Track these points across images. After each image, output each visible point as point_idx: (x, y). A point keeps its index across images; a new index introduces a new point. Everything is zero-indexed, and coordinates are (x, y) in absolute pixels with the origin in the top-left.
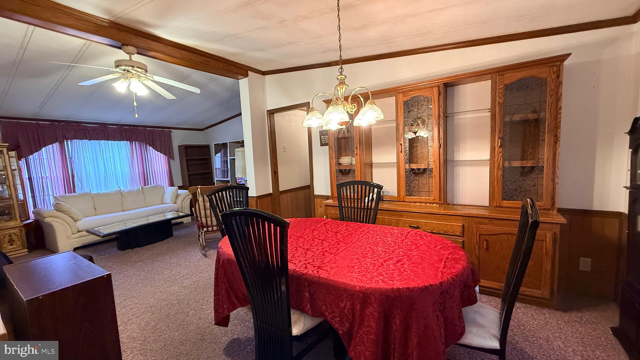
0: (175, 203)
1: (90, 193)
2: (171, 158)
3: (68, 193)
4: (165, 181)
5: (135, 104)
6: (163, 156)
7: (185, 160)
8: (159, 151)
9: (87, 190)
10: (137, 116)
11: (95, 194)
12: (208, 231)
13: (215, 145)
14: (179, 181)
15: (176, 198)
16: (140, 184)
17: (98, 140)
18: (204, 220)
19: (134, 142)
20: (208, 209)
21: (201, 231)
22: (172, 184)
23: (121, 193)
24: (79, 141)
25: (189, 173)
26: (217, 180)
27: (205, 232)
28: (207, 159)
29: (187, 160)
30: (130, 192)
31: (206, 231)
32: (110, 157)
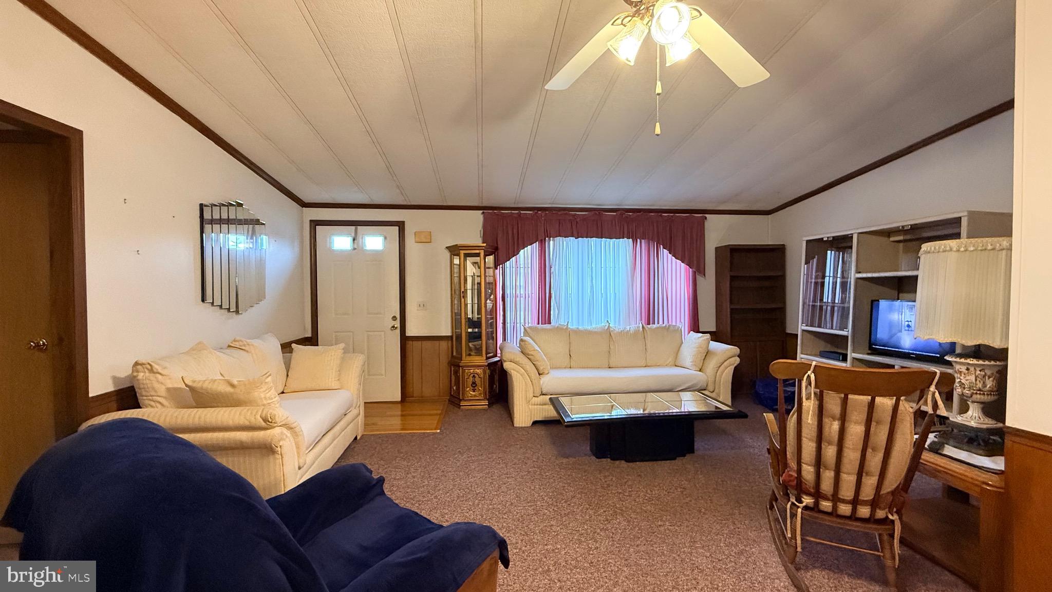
0: (700, 371)
1: (567, 328)
2: (700, 272)
3: (542, 324)
4: (682, 320)
5: (659, 90)
6: (686, 269)
7: (729, 278)
8: (680, 258)
9: (562, 322)
10: (658, 130)
11: (573, 331)
12: (815, 508)
13: (808, 242)
14: (709, 321)
15: (704, 359)
16: (641, 320)
17: (587, 238)
18: (808, 472)
19: (639, 240)
20: (830, 443)
21: (793, 500)
22: (695, 327)
23: (608, 333)
24: (563, 239)
25: (733, 307)
26: (803, 331)
27: (806, 508)
28: (777, 277)
29: (733, 278)
30: (623, 334)
31: (812, 505)
32: (601, 267)
